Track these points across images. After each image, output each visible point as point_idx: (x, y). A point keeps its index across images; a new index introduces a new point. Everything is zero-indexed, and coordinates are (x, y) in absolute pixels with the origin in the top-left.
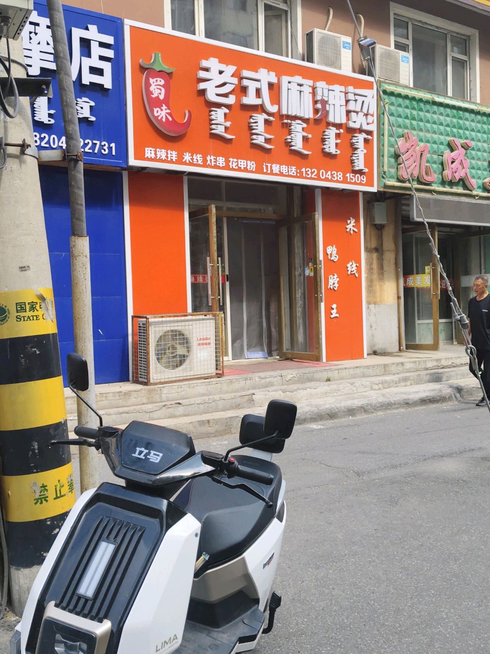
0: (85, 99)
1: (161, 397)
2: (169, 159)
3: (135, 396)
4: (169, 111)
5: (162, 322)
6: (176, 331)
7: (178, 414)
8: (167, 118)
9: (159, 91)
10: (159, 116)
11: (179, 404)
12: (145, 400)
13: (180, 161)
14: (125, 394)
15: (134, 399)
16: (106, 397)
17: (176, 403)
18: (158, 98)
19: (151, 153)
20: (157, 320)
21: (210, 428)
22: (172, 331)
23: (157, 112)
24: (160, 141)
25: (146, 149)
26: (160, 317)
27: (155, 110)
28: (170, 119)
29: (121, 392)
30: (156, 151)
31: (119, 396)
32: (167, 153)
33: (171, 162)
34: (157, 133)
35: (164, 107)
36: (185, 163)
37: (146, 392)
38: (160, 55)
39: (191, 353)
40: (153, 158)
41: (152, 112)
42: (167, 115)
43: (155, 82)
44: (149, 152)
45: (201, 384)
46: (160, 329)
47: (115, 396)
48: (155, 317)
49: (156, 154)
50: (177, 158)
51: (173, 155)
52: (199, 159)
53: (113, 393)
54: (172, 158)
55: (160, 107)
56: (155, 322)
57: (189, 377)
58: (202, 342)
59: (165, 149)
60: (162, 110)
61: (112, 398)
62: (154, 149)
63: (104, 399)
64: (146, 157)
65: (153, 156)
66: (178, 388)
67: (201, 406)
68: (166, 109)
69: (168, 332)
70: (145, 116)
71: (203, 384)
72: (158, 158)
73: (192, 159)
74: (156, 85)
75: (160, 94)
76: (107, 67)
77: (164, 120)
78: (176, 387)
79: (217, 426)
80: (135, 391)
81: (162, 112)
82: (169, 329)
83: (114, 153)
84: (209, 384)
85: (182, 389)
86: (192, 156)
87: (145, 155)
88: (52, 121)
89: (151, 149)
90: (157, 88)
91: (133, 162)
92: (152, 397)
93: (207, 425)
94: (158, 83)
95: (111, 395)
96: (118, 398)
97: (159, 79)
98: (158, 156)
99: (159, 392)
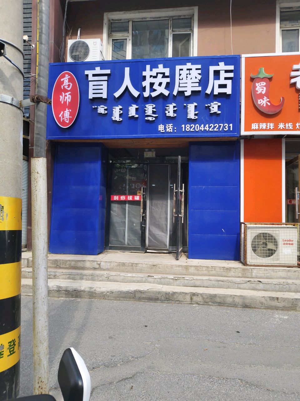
0: (215, 103)
1: (252, 274)
2: (268, 128)
3: (234, 271)
4: (268, 100)
5: (256, 227)
6: (266, 234)
7: (259, 288)
8: (266, 104)
9: (262, 89)
10: (261, 104)
11: (260, 282)
12: (240, 275)
13: (276, 128)
14: (227, 269)
15: (233, 273)
16: (215, 269)
17: (258, 281)
18: (261, 93)
19: (256, 126)
20: (252, 226)
21: (278, 303)
22: (263, 234)
23: (260, 101)
24: (262, 118)
25: (253, 124)
26: (254, 224)
27: (259, 101)
28: (269, 104)
29: (224, 267)
30: (259, 125)
31: (223, 269)
32: (267, 125)
33: (270, 130)
34: (260, 114)
35: (265, 98)
36: (280, 130)
37: (241, 270)
38: (263, 69)
39: (278, 249)
40: (257, 129)
41: (257, 102)
42: (267, 102)
43: (259, 85)
44: (254, 126)
45: (282, 271)
46: (255, 231)
47: (220, 269)
48: (251, 224)
49: (259, 126)
50: (273, 127)
51: (272, 125)
52: (290, 126)
53: (219, 267)
54: (270, 127)
55: (262, 98)
56: (251, 227)
57: (275, 265)
58: (286, 242)
59: (265, 123)
60: (263, 100)
61: (218, 270)
62: (258, 124)
63: (213, 270)
64: (252, 129)
65: (257, 128)
66: (264, 270)
67: (277, 286)
68: (266, 99)
69: (261, 234)
70: (252, 105)
71: (284, 271)
72: (260, 129)
73: (285, 127)
74: (260, 87)
75: (263, 91)
76: (229, 83)
77: (265, 105)
78: (263, 270)
79: (284, 303)
80: (234, 268)
81: (263, 101)
82: (261, 232)
83: (231, 130)
84: (289, 271)
85: (267, 272)
86: (285, 124)
87: (251, 128)
88: (197, 117)
89: (255, 124)
90: (261, 88)
91: (243, 133)
92: (245, 274)
93: (276, 301)
94: (262, 85)
95: (218, 268)
96: (222, 270)
97: (262, 83)
98: (261, 128)
99: (250, 271)
